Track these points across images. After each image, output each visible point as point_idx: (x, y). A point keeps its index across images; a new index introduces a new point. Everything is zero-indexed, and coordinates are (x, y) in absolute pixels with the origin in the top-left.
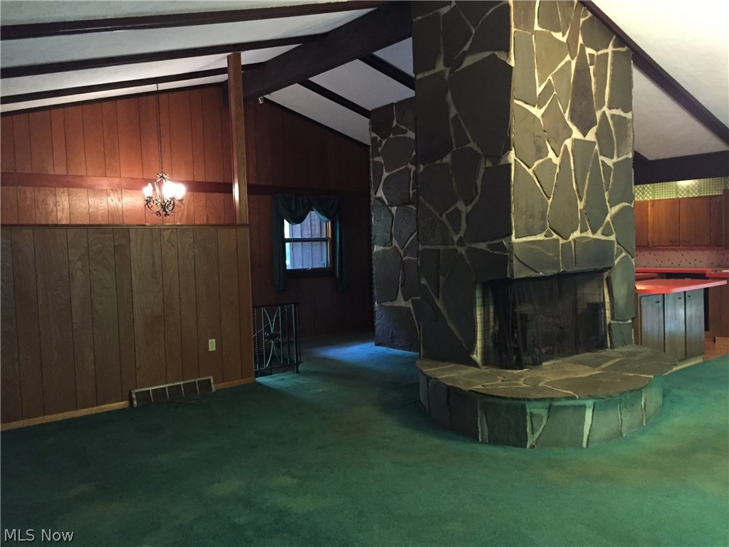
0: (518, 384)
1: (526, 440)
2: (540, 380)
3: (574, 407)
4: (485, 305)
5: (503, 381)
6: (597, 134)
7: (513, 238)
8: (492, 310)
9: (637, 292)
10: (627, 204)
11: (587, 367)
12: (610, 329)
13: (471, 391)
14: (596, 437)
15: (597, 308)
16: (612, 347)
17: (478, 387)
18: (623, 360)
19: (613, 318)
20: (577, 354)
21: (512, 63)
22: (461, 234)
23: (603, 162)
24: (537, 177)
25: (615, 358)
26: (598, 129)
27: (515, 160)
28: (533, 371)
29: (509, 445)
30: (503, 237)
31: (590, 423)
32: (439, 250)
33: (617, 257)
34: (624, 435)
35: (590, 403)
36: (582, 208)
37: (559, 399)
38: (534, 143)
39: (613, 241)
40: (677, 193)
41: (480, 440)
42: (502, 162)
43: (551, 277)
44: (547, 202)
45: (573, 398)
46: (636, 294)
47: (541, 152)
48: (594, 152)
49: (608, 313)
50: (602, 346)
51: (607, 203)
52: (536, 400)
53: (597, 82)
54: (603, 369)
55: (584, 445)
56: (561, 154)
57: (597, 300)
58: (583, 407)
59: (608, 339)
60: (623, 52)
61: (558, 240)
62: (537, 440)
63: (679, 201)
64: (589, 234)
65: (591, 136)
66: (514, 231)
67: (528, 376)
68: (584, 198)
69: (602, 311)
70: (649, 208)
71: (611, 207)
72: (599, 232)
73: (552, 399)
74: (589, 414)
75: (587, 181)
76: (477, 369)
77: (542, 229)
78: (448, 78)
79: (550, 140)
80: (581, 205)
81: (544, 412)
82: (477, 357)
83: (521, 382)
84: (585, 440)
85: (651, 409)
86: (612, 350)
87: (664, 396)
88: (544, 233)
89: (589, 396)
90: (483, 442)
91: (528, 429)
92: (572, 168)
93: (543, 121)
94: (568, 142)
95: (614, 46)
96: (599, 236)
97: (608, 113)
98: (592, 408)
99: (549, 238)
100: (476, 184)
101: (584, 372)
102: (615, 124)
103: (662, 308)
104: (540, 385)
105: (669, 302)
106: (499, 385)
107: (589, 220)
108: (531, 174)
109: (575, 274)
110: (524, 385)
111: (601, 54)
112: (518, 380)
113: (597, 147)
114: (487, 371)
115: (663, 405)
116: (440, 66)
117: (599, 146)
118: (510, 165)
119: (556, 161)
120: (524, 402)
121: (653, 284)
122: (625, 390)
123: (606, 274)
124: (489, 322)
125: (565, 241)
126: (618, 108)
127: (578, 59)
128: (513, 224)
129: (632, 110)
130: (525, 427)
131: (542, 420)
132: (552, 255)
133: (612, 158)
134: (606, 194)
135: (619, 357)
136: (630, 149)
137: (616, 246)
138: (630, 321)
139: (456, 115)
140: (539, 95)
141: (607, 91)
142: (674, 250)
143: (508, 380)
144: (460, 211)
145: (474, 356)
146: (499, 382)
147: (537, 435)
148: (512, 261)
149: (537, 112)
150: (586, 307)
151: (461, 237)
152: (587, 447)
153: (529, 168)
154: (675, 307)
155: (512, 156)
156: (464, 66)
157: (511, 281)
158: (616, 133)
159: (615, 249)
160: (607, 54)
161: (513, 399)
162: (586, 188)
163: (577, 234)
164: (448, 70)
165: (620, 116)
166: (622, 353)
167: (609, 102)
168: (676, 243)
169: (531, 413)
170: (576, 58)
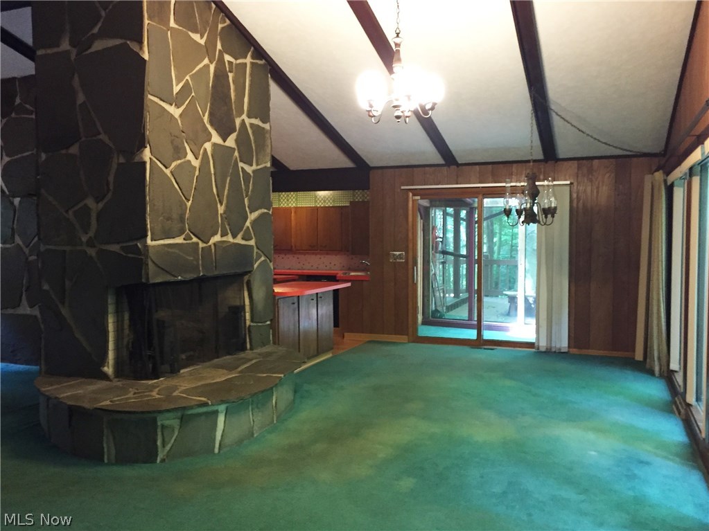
0: (151, 396)
1: (156, 456)
2: (175, 388)
3: (206, 414)
4: (118, 312)
5: (135, 393)
6: (237, 141)
7: (149, 241)
8: (126, 316)
9: (274, 295)
10: (266, 211)
11: (225, 371)
12: (250, 331)
13: (96, 409)
14: (227, 441)
15: (238, 311)
16: (251, 349)
17: (106, 403)
18: (260, 361)
19: (252, 321)
20: (218, 357)
21: (146, 56)
22: (91, 234)
23: (242, 168)
24: (175, 178)
25: (251, 360)
26: (238, 136)
27: (150, 158)
28: (170, 379)
29: (137, 463)
30: (138, 239)
31: (222, 428)
32: (65, 251)
33: (256, 261)
34: (255, 435)
35: (222, 408)
36: (222, 212)
37: (191, 408)
38: (172, 142)
39: (252, 246)
40: (316, 202)
41: (106, 461)
42: (137, 159)
43: (191, 281)
44: (186, 205)
45: (205, 404)
46: (274, 296)
47: (179, 152)
48: (234, 158)
49: (248, 316)
50: (243, 348)
51: (247, 209)
52: (168, 411)
53: (236, 90)
54: (240, 372)
55: (216, 450)
56: (200, 157)
57: (237, 303)
58: (216, 413)
59: (248, 340)
60: (260, 65)
61: (197, 244)
62: (168, 452)
63: (317, 208)
64: (229, 238)
65: (231, 142)
66: (149, 233)
67: (163, 386)
68: (224, 202)
69: (243, 314)
70: (293, 214)
71: (251, 213)
72: (240, 236)
73: (184, 408)
74: (221, 419)
75: (227, 185)
76: (108, 383)
77: (181, 232)
78: (75, 60)
79: (188, 141)
80: (221, 209)
81: (175, 423)
82: (109, 369)
83: (154, 393)
84: (217, 445)
85: (282, 406)
86: (251, 352)
87: (295, 392)
88: (183, 236)
89: (222, 401)
90: (110, 464)
91: (159, 443)
92: (212, 172)
93: (181, 122)
94: (208, 146)
95: (253, 57)
96: (239, 240)
97: (248, 121)
98: (225, 412)
99: (188, 242)
100: (108, 181)
101: (221, 376)
102: (253, 132)
103: (297, 309)
104: (175, 394)
105: (303, 304)
106: (130, 398)
107: (229, 225)
108: (169, 175)
109: (216, 278)
110: (158, 396)
111: (240, 64)
112: (151, 391)
113: (236, 154)
114: (119, 384)
115: (294, 400)
116: (65, 45)
117: (239, 152)
118: (144, 163)
119: (196, 163)
120: (155, 415)
121: (290, 286)
122: (256, 391)
123: (246, 278)
124: (123, 330)
125: (205, 245)
126: (256, 118)
127: (216, 64)
128: (149, 226)
129: (269, 121)
130: (155, 441)
131: (173, 431)
132: (192, 258)
133: (251, 165)
134: (246, 200)
135: (256, 358)
136: (268, 158)
137: (255, 250)
138: (268, 323)
139: (84, 102)
140: (177, 94)
141: (246, 100)
142: (313, 254)
143: (141, 392)
144: (89, 209)
145: (106, 369)
146: (131, 395)
147: (168, 447)
148: (147, 265)
149: (176, 112)
150: (227, 310)
151: (90, 237)
152: (219, 452)
153: (166, 168)
154: (308, 308)
155: (147, 154)
156: (93, 49)
157: (147, 286)
158: (255, 142)
159: (255, 253)
160: (246, 64)
161: (143, 412)
162: (226, 193)
163: (217, 238)
164: (74, 52)
165: (258, 126)
166: (259, 354)
167: (248, 111)
168: (315, 248)
169: (163, 426)
170: (215, 62)
